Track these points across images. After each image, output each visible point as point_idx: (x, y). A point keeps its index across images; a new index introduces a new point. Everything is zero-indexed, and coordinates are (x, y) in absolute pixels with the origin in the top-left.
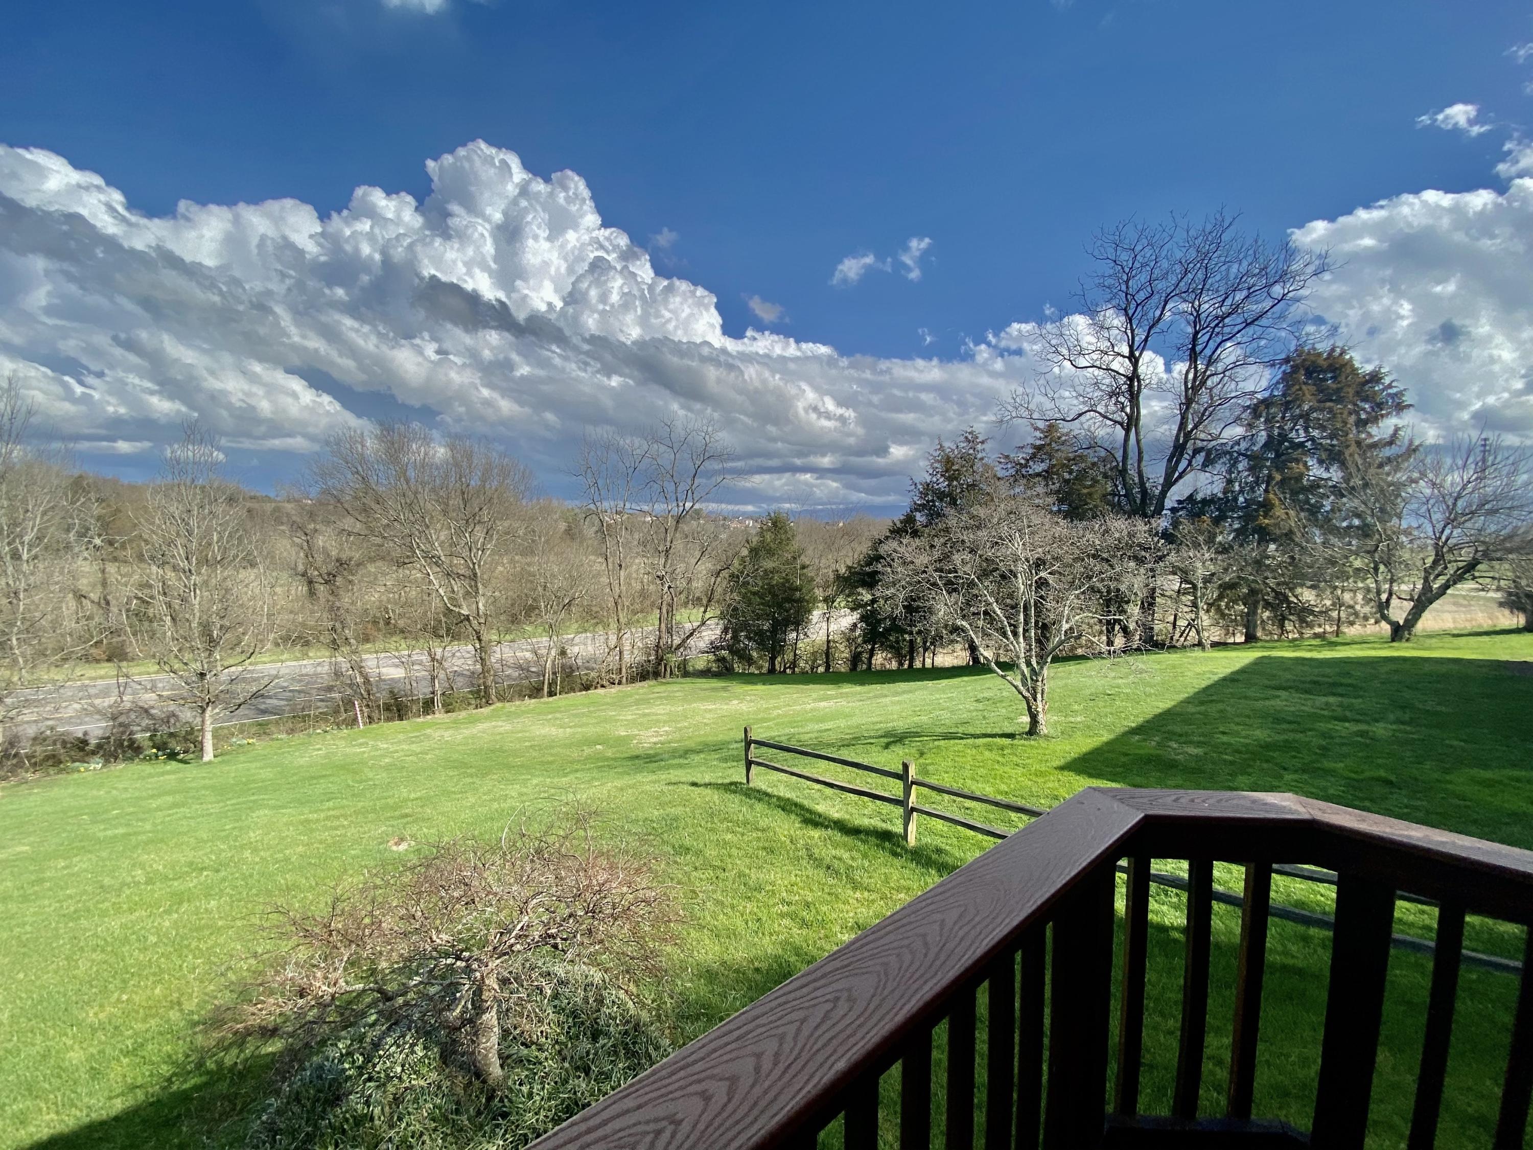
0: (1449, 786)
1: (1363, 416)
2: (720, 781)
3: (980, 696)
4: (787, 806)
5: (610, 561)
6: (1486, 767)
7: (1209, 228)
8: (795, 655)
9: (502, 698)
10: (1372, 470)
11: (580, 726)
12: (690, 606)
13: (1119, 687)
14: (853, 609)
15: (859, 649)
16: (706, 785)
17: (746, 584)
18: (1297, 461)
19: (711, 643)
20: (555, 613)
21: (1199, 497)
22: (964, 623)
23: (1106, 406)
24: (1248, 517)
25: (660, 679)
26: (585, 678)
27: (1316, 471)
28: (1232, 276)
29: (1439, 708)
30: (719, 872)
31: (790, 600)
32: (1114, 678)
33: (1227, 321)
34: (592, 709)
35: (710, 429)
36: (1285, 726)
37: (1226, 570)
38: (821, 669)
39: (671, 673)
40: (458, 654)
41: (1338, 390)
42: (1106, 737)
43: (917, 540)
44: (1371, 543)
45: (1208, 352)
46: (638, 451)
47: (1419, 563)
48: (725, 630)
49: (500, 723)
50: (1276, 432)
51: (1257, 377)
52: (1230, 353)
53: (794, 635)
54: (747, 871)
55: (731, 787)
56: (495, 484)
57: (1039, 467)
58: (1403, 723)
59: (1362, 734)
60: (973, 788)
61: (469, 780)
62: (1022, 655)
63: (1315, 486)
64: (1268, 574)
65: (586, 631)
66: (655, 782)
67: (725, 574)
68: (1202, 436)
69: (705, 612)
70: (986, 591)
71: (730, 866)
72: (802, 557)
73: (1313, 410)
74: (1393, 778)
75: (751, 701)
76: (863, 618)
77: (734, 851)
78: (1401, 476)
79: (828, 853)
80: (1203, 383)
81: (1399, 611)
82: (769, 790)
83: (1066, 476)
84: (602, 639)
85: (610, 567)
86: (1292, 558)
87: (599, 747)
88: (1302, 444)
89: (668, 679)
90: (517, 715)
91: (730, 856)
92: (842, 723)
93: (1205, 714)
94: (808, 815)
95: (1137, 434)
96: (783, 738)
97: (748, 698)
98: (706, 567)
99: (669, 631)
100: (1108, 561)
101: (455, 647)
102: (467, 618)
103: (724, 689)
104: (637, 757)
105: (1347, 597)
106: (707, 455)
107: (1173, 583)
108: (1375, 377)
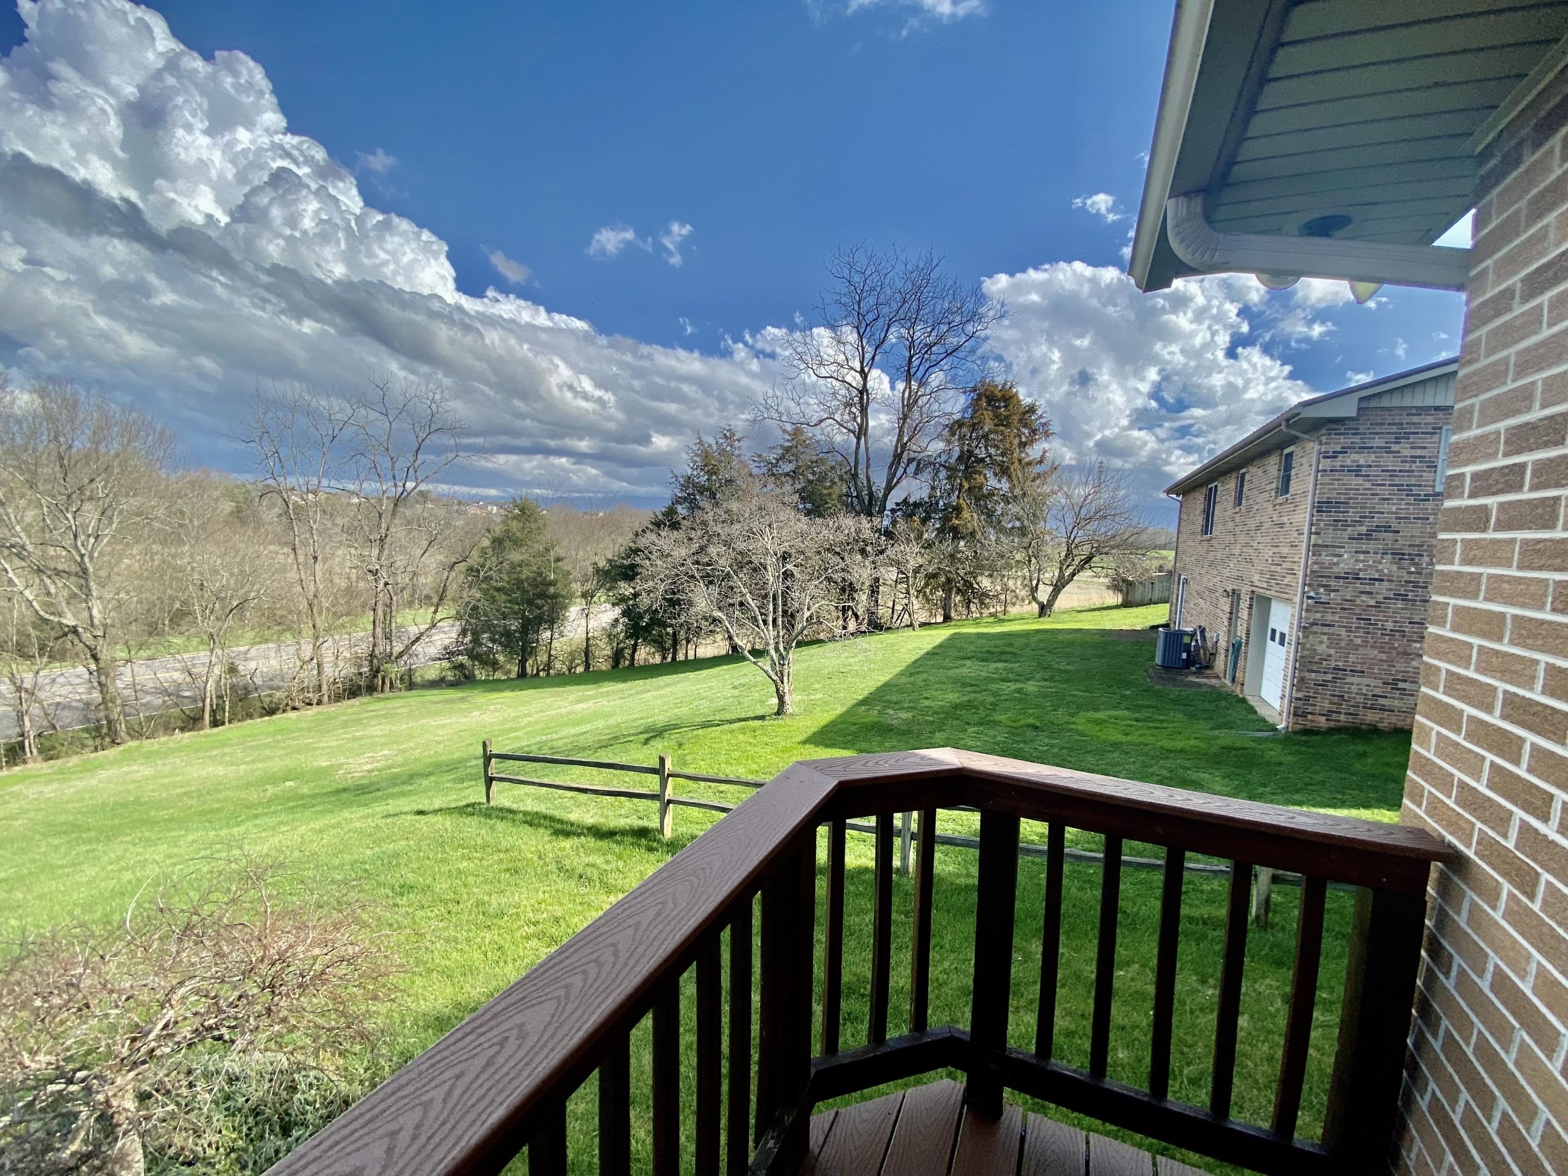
0: (1074, 727)
1: (1024, 440)
2: (453, 805)
3: (737, 683)
4: (533, 820)
5: (299, 552)
6: (1096, 710)
7: (921, 265)
8: (550, 656)
9: (136, 733)
10: (1028, 483)
11: (263, 761)
12: (417, 606)
13: (850, 665)
14: (614, 605)
15: (622, 645)
16: (435, 812)
17: (488, 579)
18: (980, 473)
19: (445, 649)
20: (218, 619)
21: (911, 501)
22: (720, 614)
23: (842, 415)
24: (945, 519)
25: (375, 695)
26: (268, 700)
27: (992, 482)
28: (938, 310)
29: (1068, 667)
30: (451, 906)
31: (543, 595)
32: (847, 658)
33: (934, 349)
34: (279, 737)
35: (438, 397)
36: (969, 689)
37: (930, 562)
38: (580, 669)
39: (392, 686)
40: (61, 680)
41: (1007, 417)
42: (840, 710)
43: (675, 532)
44: (1026, 540)
45: (919, 375)
46: (338, 416)
47: (1057, 557)
48: (464, 633)
49: (135, 768)
50: (966, 448)
51: (953, 400)
52: (936, 378)
53: (548, 634)
54: (486, 898)
55: (468, 810)
56: (115, 446)
57: (788, 468)
58: (1046, 680)
59: (1019, 691)
60: (728, 771)
61: (85, 848)
62: (772, 642)
63: (991, 494)
64: (959, 565)
65: (267, 641)
66: (366, 817)
67: (462, 567)
68: (914, 448)
69: (435, 612)
70: (740, 582)
71: (465, 897)
72: (556, 549)
73: (990, 432)
74: (1038, 724)
75: (496, 710)
76: (625, 613)
77: (471, 880)
78: (1046, 489)
79: (578, 862)
80: (916, 401)
81: (1044, 594)
82: (515, 806)
83: (811, 477)
84: (292, 650)
85: (301, 559)
86: (976, 552)
87: (288, 784)
88: (983, 460)
89: (387, 693)
90: (163, 754)
91: (465, 886)
92: (601, 724)
93: (913, 684)
94: (559, 826)
95: (866, 441)
96: (534, 748)
97: (492, 708)
98: (434, 560)
99: (388, 637)
100: (838, 554)
101: (56, 668)
102: (74, 630)
103: (462, 700)
104: (345, 790)
105: (1011, 583)
106: (434, 427)
107: (891, 574)
108: (1032, 409)
